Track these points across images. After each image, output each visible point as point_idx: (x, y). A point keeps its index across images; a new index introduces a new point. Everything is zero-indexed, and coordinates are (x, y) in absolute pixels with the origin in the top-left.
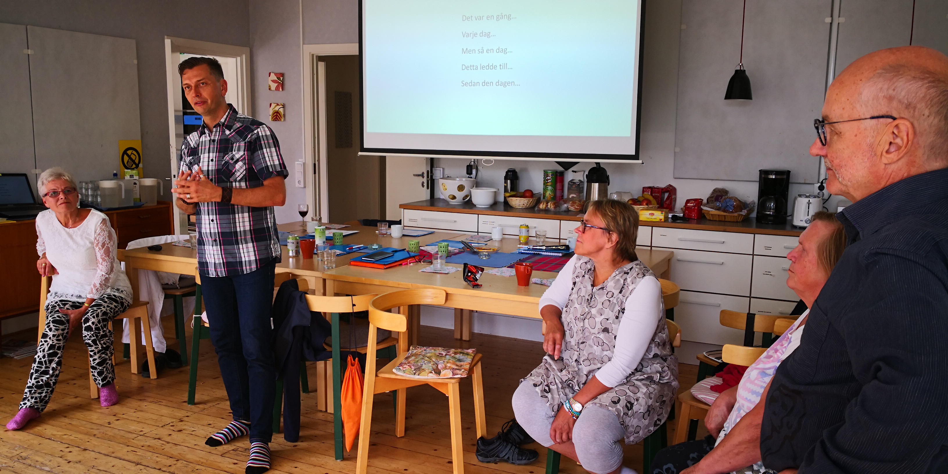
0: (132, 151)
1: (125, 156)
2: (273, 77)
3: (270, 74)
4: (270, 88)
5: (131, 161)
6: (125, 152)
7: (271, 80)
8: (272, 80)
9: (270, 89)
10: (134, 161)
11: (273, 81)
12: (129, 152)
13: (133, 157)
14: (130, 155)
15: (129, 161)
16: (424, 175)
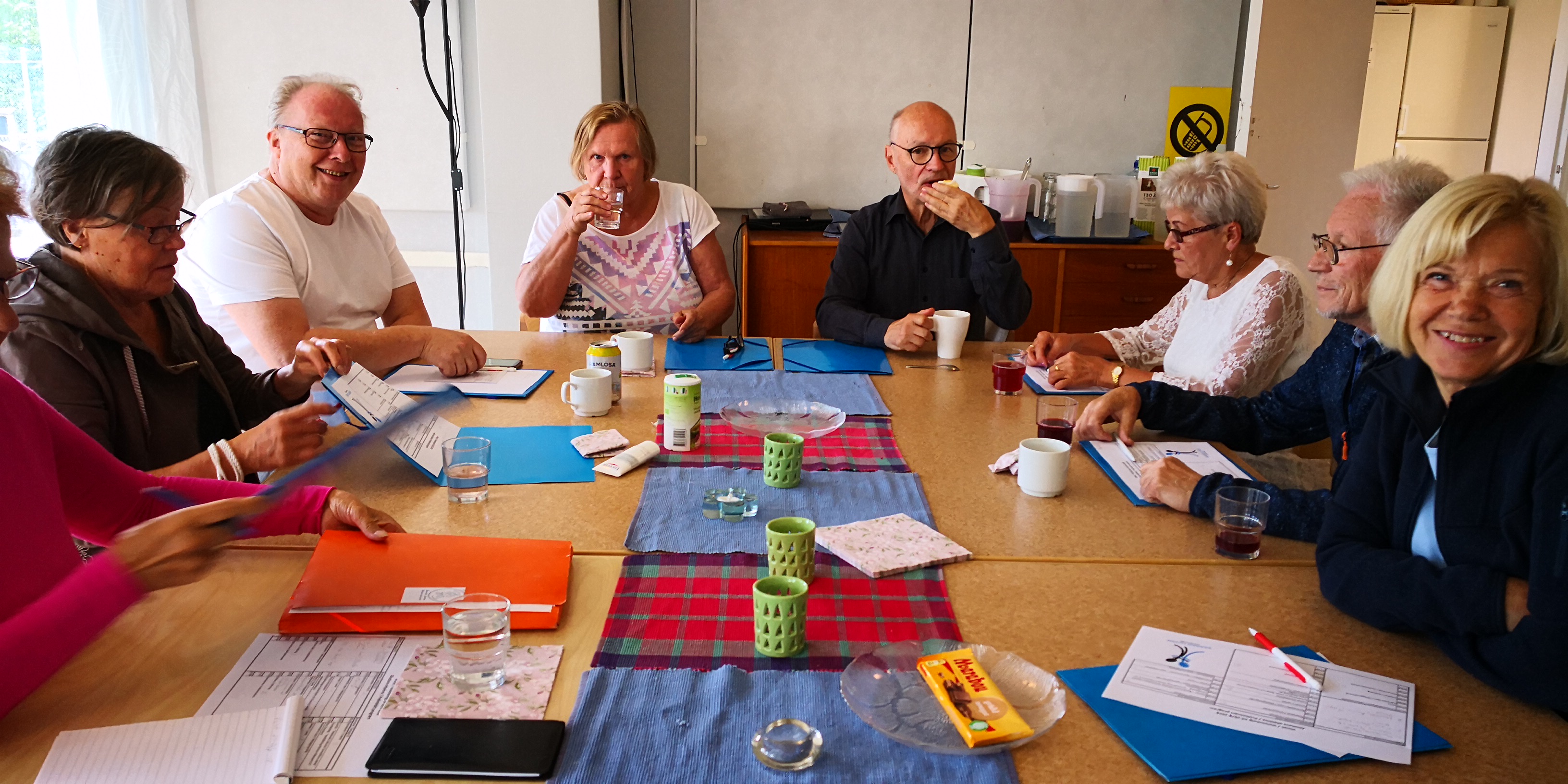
0: (1201, 112)
1: (1182, 124)
5: (1195, 137)
6: (1183, 115)
10: (1203, 138)
12: (1194, 116)
13: (1203, 127)
14: (1195, 121)
15: (1191, 135)
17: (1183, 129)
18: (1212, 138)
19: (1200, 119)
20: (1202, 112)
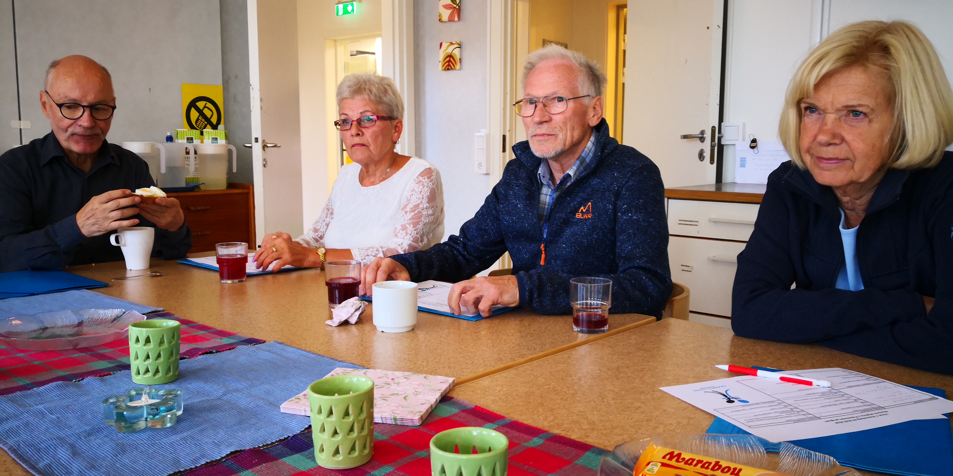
4: (441, 18)
7: (443, 6)
9: (440, 21)
11: (446, 7)
16: (705, 136)
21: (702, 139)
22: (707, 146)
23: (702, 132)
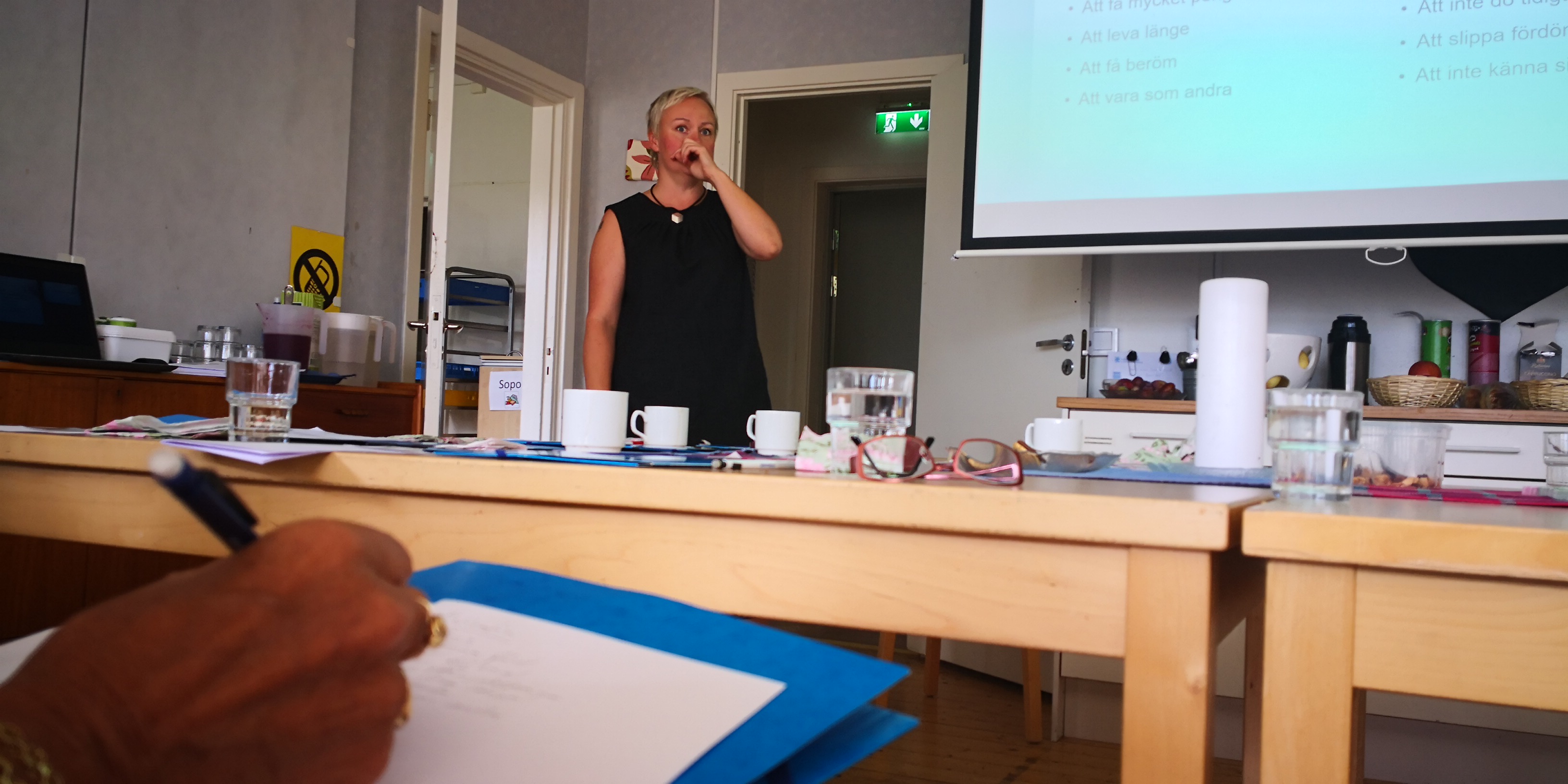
0: (319, 259)
1: (304, 269)
2: (638, 149)
3: (631, 142)
4: (628, 174)
5: (315, 286)
6: (303, 260)
7: (634, 158)
8: (634, 155)
9: (628, 178)
10: (321, 287)
11: (638, 159)
12: (314, 261)
13: (320, 273)
14: (315, 267)
15: (311, 283)
16: (1073, 342)
17: (305, 275)
18: (329, 288)
19: (319, 266)
20: (322, 259)
21: (1068, 347)
22: (1075, 355)
23: (1070, 338)
